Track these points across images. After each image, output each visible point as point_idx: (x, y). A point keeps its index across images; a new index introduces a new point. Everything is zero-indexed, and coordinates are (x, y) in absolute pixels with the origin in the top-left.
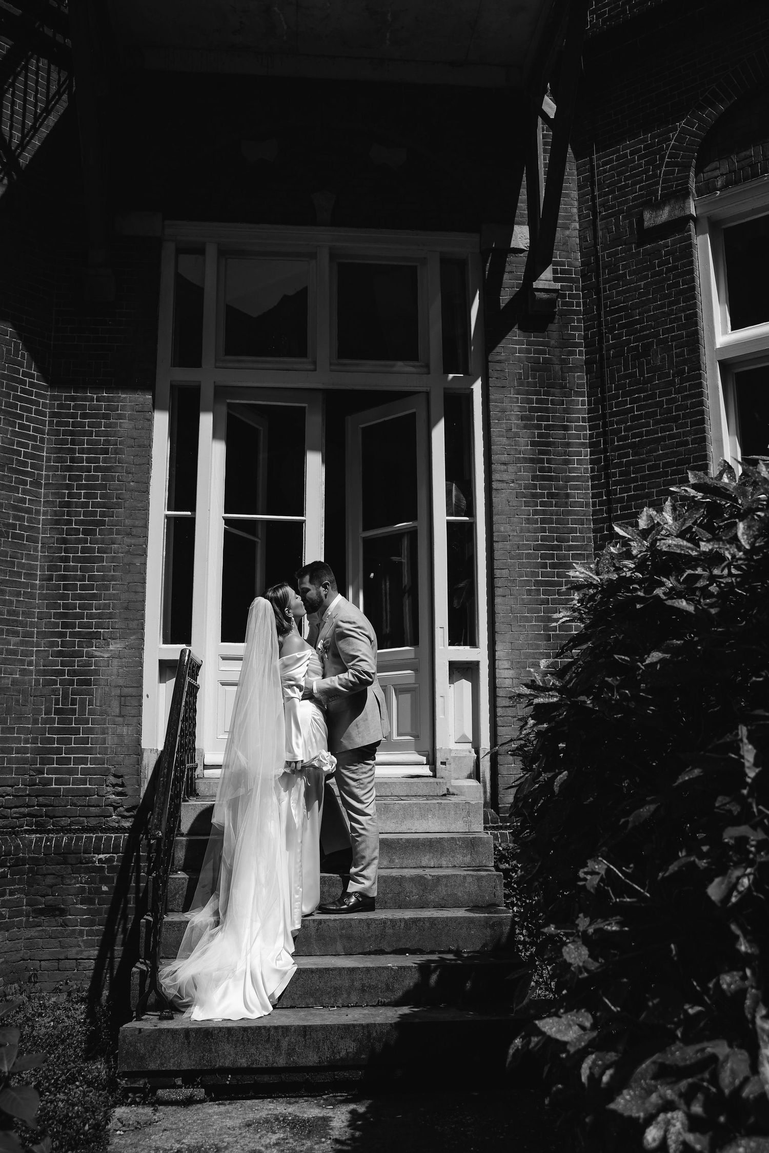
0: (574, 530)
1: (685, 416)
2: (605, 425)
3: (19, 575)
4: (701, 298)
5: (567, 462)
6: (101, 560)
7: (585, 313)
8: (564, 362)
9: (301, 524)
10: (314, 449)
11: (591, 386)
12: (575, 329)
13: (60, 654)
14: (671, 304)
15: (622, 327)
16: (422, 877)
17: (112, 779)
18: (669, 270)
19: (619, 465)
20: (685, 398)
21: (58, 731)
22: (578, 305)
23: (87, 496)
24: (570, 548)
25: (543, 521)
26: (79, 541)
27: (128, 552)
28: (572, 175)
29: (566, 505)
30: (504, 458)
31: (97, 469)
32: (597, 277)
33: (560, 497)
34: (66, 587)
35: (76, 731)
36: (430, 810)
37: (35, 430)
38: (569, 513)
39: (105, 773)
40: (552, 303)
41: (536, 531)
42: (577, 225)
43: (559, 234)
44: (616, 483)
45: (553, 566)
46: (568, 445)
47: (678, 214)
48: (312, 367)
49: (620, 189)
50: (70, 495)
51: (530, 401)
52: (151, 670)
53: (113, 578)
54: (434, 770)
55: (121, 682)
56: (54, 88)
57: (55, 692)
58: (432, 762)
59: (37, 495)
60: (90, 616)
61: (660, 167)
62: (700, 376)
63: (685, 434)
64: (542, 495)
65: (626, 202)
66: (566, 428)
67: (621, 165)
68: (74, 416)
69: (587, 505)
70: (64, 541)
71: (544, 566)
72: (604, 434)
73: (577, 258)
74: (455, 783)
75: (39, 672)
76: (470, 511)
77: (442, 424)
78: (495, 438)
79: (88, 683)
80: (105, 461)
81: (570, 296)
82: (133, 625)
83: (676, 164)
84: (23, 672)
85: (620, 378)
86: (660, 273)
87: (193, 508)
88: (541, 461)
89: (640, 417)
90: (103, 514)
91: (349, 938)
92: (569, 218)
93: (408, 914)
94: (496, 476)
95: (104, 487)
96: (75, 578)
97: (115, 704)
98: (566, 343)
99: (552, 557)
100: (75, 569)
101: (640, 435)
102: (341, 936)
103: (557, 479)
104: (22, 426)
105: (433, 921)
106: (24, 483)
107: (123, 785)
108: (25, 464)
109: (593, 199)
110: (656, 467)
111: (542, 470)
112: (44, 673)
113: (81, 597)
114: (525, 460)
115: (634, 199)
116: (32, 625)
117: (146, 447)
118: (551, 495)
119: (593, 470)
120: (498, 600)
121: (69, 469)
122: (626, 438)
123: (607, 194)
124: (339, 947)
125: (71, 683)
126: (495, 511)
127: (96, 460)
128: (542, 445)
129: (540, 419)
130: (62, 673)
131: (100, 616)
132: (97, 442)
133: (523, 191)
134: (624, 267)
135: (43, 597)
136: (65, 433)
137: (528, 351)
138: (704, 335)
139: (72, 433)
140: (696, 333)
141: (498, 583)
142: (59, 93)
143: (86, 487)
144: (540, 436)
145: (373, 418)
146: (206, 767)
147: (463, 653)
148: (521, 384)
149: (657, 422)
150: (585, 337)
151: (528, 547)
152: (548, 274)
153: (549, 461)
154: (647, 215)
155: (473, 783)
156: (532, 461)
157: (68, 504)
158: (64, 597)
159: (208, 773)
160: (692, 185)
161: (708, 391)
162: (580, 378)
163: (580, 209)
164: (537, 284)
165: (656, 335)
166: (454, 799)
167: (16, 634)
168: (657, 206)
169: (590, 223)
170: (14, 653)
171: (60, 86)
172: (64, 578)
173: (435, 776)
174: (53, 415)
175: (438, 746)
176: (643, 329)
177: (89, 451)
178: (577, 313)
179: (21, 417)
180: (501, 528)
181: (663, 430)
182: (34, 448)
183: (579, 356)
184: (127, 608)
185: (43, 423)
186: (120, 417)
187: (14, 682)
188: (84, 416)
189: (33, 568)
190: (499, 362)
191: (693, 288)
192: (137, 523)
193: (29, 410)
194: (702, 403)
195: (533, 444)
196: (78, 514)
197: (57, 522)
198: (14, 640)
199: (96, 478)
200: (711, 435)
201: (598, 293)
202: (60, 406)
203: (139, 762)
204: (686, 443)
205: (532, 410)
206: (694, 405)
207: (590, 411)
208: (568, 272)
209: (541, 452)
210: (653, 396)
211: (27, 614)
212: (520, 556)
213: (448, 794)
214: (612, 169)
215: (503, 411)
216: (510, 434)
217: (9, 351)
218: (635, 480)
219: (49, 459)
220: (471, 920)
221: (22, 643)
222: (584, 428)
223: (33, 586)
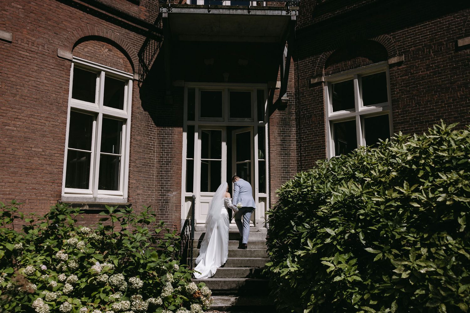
0: (291, 163)
1: (320, 135)
2: (300, 136)
3: (150, 175)
4: (325, 103)
5: (290, 145)
6: (171, 171)
7: (295, 105)
8: (290, 118)
9: (221, 161)
10: (224, 141)
11: (297, 125)
12: (293, 109)
13: (161, 195)
14: (317, 105)
15: (305, 110)
16: (251, 250)
17: (174, 227)
18: (317, 95)
19: (303, 146)
20: (320, 130)
21: (161, 215)
22: (294, 103)
23: (167, 155)
24: (290, 168)
25: (283, 161)
26: (165, 167)
27: (177, 169)
28: (292, 67)
29: (289, 156)
30: (273, 144)
31: (169, 148)
32: (299, 95)
33: (288, 155)
34: (162, 178)
35: (165, 215)
36: (253, 235)
37: (154, 138)
38: (290, 159)
39: (172, 225)
40: (286, 103)
41: (281, 163)
42: (294, 81)
43: (289, 83)
44: (302, 151)
45: (286, 173)
46: (290, 141)
47: (319, 81)
48: (223, 120)
49: (305, 72)
50: (162, 155)
51: (281, 129)
52: (183, 199)
53: (174, 176)
54: (255, 225)
55: (176, 202)
56: (156, 47)
57: (159, 205)
58: (254, 223)
59: (154, 155)
60: (168, 186)
61: (315, 67)
62: (324, 125)
63: (320, 139)
64: (283, 154)
65: (307, 75)
66: (290, 136)
67: (306, 65)
68: (163, 134)
69: (295, 156)
70: (161, 167)
71: (284, 173)
72: (300, 138)
73: (294, 90)
74: (260, 228)
75: (156, 200)
76: (264, 158)
77: (257, 135)
78: (271, 139)
79: (168, 202)
80: (171, 146)
81: (292, 100)
82: (179, 188)
83: (319, 67)
84: (152, 200)
85: (304, 123)
86: (315, 96)
87: (193, 158)
88: (283, 145)
89: (309, 134)
90: (171, 160)
91: (234, 263)
92: (292, 79)
93: (247, 258)
94: (271, 149)
95: (171, 153)
96: (164, 176)
97: (174, 208)
98: (290, 113)
99: (286, 170)
100: (164, 174)
101: (309, 139)
102: (232, 263)
103: (287, 150)
104: (150, 138)
105: (253, 260)
106: (151, 152)
107: (176, 228)
108: (151, 147)
109: (298, 74)
110: (313, 148)
111: (283, 147)
112: (157, 200)
113: (165, 181)
114: (279, 145)
115: (309, 75)
116: (154, 188)
117: (181, 142)
118: (285, 154)
119: (297, 147)
120: (271, 182)
121: (162, 148)
122: (305, 139)
123: (302, 73)
124: (232, 266)
125: (164, 202)
126: (271, 158)
127: (169, 146)
128: (283, 141)
129: (283, 134)
130: (161, 200)
131: (170, 186)
132: (169, 141)
133: (279, 72)
134: (306, 94)
135: (156, 181)
136: (161, 139)
137: (280, 116)
138: (326, 113)
139: (163, 139)
140: (323, 113)
141: (271, 177)
142: (157, 49)
143: (166, 153)
144: (283, 138)
145: (239, 132)
146: (197, 224)
147: (262, 195)
148: (278, 125)
149: (313, 136)
150: (295, 112)
151: (279, 168)
152: (285, 95)
153: (285, 145)
154: (312, 80)
155: (265, 228)
156: (281, 145)
157: (162, 157)
158: (161, 181)
159: (197, 225)
160: (324, 73)
161: (326, 128)
162: (294, 123)
163: (295, 77)
164: (282, 98)
165: (313, 113)
166: (259, 232)
167: (150, 190)
168: (314, 78)
169: (297, 81)
170: (150, 195)
171: (157, 46)
172: (161, 176)
173: (255, 227)
174: (158, 134)
175: (256, 219)
176: (310, 111)
177: (167, 143)
178: (293, 105)
179: (150, 135)
180: (272, 163)
181: (315, 138)
182: (153, 143)
183: (294, 117)
184: (177, 184)
185: (155, 136)
186: (175, 134)
187: (150, 202)
188: (165, 134)
189: (154, 173)
190: (272, 119)
191: (323, 101)
192: (179, 162)
193: (152, 133)
194: (324, 132)
195: (281, 140)
196: (164, 160)
197: (159, 162)
198: (150, 192)
199: (169, 150)
200: (327, 140)
201: (299, 100)
202: (159, 132)
203: (181, 222)
204: (320, 142)
205: (281, 131)
206: (322, 132)
207: (296, 132)
208: (291, 94)
209: (283, 143)
210: (312, 129)
211: (153, 185)
212: (277, 170)
213: (258, 231)
214: (303, 66)
215: (273, 132)
216: (275, 138)
217: (147, 119)
218: (307, 151)
219: (157, 146)
220: (262, 260)
221: (151, 192)
222: (294, 136)
223: (154, 178)
